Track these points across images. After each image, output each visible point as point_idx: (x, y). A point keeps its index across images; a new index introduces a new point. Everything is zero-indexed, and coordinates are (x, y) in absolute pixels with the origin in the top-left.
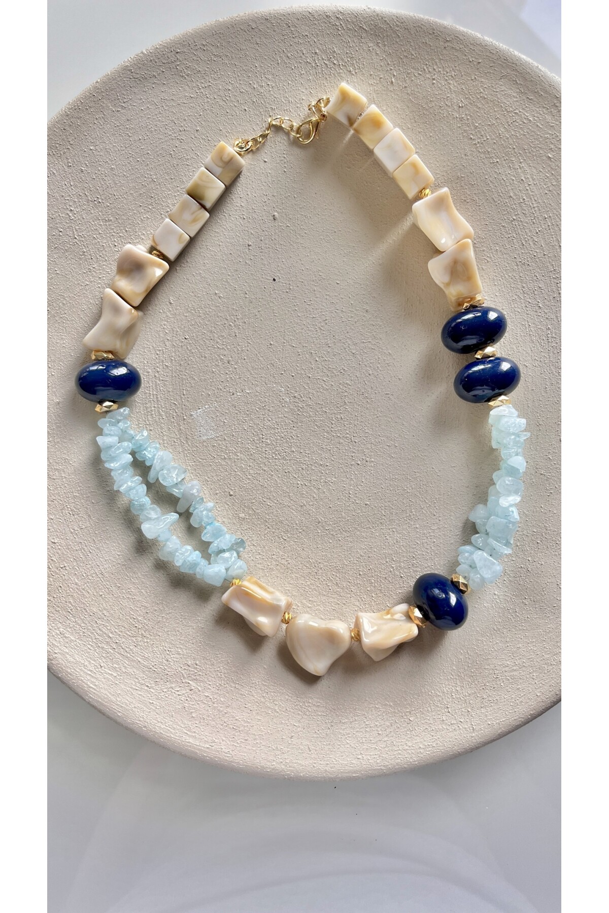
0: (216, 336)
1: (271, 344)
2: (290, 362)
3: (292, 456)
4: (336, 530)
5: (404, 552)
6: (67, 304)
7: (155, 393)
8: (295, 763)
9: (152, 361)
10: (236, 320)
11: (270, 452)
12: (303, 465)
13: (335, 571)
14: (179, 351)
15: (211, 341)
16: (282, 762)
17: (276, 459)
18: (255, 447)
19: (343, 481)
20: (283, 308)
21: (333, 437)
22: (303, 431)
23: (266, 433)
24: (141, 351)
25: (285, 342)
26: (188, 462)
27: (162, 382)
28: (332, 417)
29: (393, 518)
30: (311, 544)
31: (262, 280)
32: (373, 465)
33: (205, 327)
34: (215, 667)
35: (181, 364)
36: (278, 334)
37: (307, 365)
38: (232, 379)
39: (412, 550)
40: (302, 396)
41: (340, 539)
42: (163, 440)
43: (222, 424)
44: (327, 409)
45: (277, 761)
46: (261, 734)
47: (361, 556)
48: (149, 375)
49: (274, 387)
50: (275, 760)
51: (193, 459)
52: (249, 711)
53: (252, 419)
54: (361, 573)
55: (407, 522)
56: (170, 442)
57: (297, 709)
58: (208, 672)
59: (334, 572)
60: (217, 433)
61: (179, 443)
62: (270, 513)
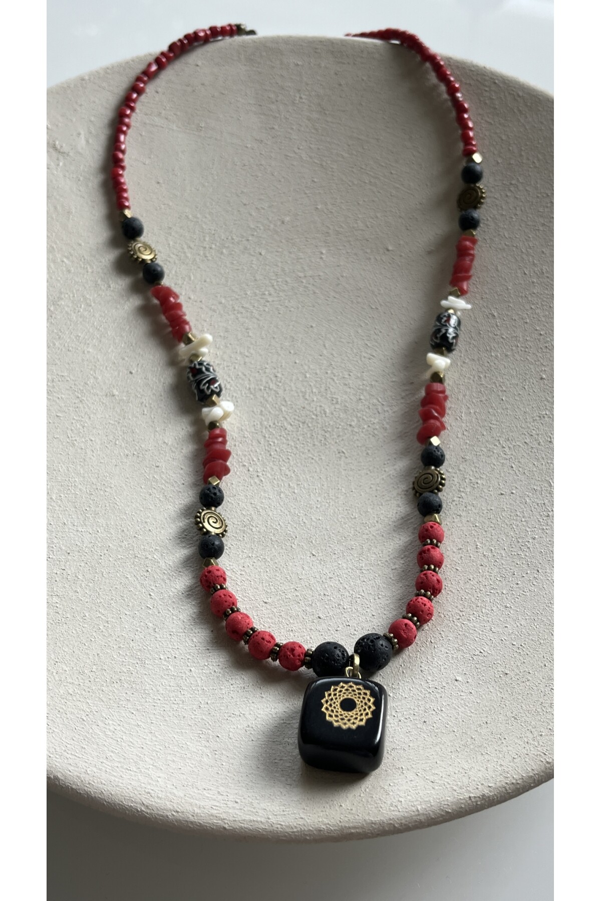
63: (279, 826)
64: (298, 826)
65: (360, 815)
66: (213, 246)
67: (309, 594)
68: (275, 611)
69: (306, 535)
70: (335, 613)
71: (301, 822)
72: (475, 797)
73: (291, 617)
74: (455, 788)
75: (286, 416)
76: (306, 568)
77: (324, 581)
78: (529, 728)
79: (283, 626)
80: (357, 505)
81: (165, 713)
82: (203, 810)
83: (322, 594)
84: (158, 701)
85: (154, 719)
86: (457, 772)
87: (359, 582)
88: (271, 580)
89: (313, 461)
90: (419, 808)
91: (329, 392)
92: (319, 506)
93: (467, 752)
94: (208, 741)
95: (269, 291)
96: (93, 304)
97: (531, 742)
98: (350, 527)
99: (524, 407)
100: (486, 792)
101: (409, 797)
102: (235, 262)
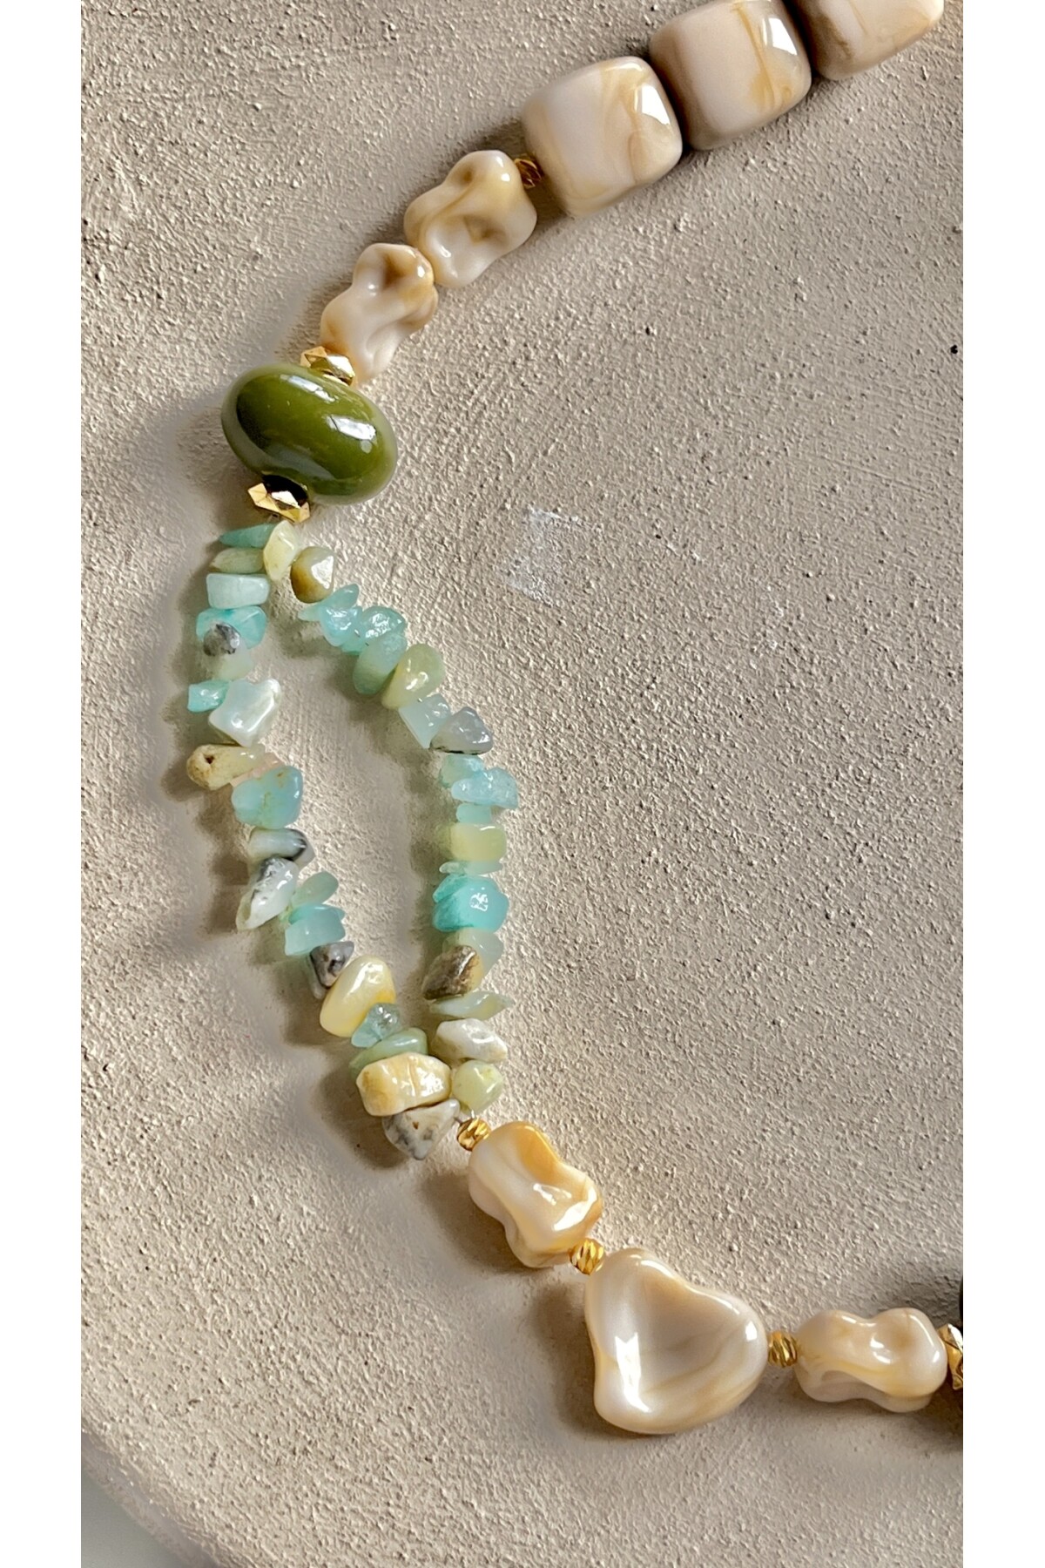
0: (721, 376)
1: (833, 489)
2: (848, 562)
3: (686, 781)
4: (659, 1026)
5: (782, 1197)
6: (446, 56)
7: (484, 399)
8: (157, 1465)
9: (533, 324)
10: (795, 374)
11: (642, 732)
12: (695, 820)
13: (585, 1116)
14: (610, 347)
15: (702, 381)
16: (127, 1437)
17: (643, 758)
18: (613, 694)
19: (762, 928)
20: (925, 428)
21: (814, 808)
22: (754, 742)
23: (666, 681)
24: (527, 283)
25: (871, 507)
26: (436, 611)
27: (518, 387)
28: (848, 763)
29: (815, 1101)
30: (574, 1012)
31: (926, 329)
32: (861, 943)
33: (711, 337)
34: (143, 1110)
35: (592, 380)
36: (869, 477)
37: (881, 598)
38: (682, 503)
39: (802, 1205)
40: (816, 661)
41: (651, 1053)
42: (420, 518)
43: (580, 584)
44: (852, 734)
45: (120, 1426)
46: (129, 1336)
47: (672, 1129)
48: (501, 350)
49: (763, 591)
50: (117, 1419)
51: (454, 612)
52: (141, 1266)
53: (656, 626)
54: (641, 1168)
55: (841, 1135)
56: (431, 535)
57: (253, 1350)
58: (117, 1107)
59: (580, 1118)
60: (553, 596)
61: (451, 552)
62: (534, 870)
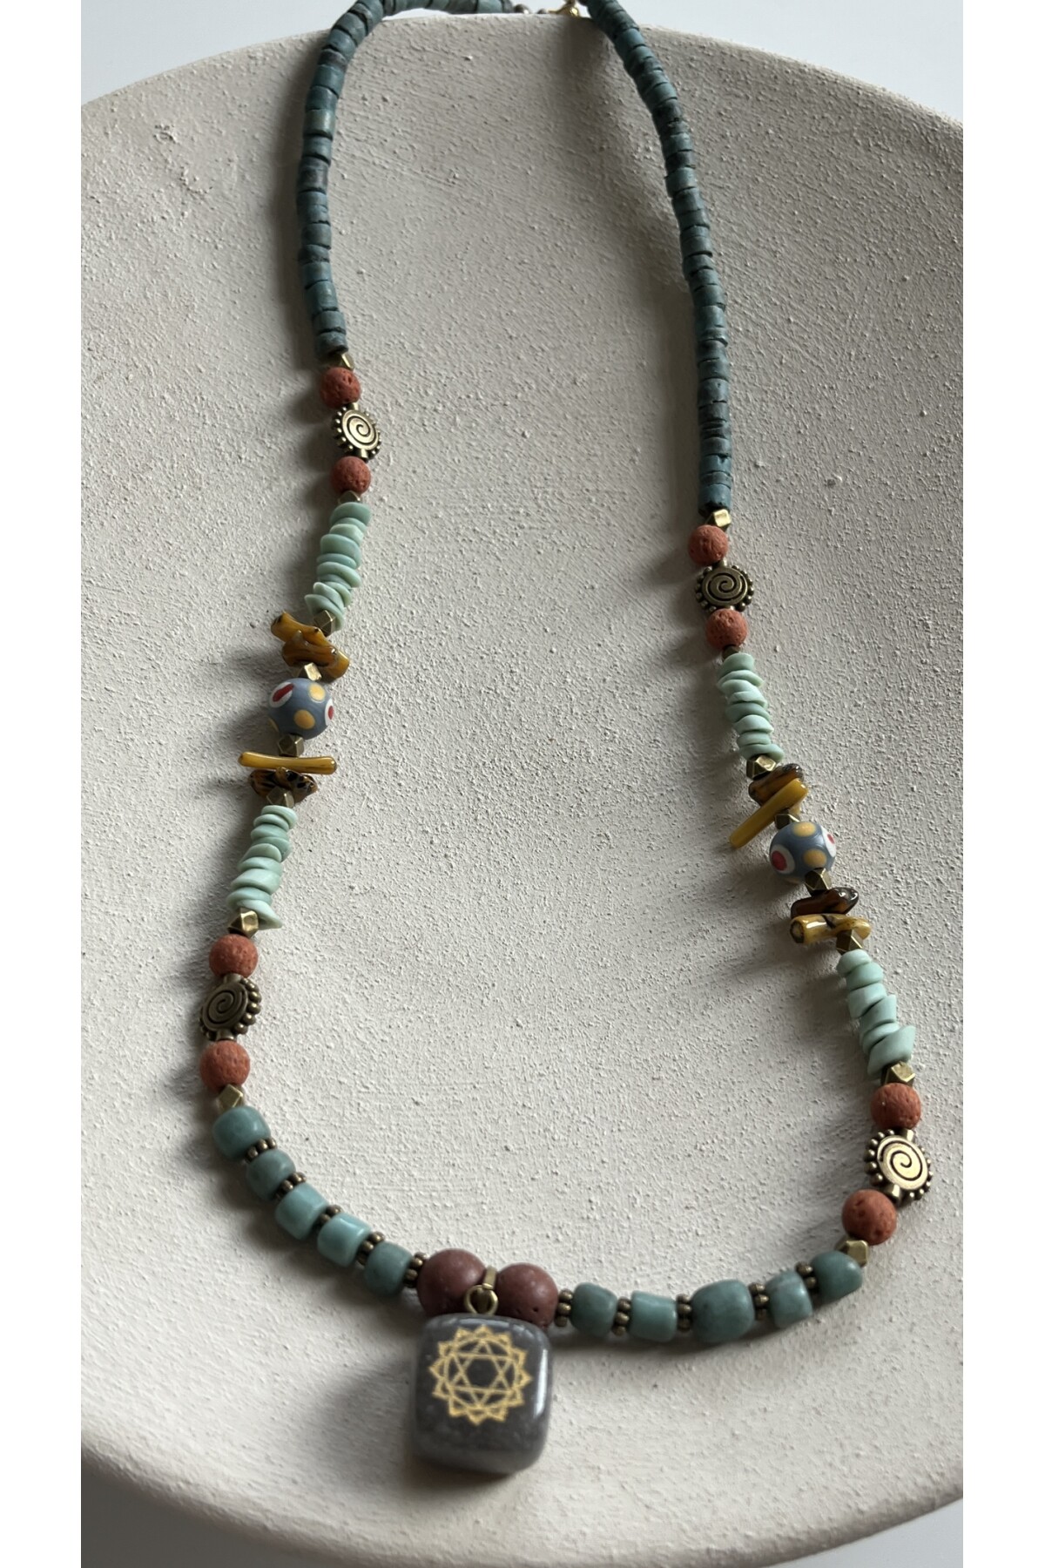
63: (361, 1541)
64: (394, 1546)
65: (508, 1546)
66: (440, 408)
67: (497, 1100)
68: (430, 1122)
69: (512, 984)
70: (536, 1145)
71: (401, 1540)
72: (718, 1552)
73: (456, 1138)
74: (685, 1526)
75: (517, 751)
76: (500, 1047)
77: (529, 1079)
78: (840, 1436)
79: (440, 1154)
80: (614, 943)
81: (201, 1287)
82: (234, 1486)
83: (520, 1103)
84: (192, 1262)
85: (180, 1295)
86: (694, 1495)
87: (589, 1092)
88: (433, 1061)
89: (550, 844)
90: (615, 1552)
91: (603, 718)
92: (544, 932)
93: (720, 1460)
94: (266, 1353)
95: (526, 507)
96: (204, 486)
97: (837, 1463)
98: (594, 983)
99: (947, 811)
100: (740, 1546)
101: (601, 1529)
102: (474, 444)
